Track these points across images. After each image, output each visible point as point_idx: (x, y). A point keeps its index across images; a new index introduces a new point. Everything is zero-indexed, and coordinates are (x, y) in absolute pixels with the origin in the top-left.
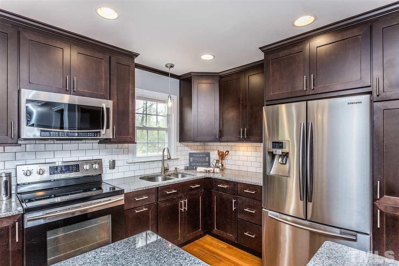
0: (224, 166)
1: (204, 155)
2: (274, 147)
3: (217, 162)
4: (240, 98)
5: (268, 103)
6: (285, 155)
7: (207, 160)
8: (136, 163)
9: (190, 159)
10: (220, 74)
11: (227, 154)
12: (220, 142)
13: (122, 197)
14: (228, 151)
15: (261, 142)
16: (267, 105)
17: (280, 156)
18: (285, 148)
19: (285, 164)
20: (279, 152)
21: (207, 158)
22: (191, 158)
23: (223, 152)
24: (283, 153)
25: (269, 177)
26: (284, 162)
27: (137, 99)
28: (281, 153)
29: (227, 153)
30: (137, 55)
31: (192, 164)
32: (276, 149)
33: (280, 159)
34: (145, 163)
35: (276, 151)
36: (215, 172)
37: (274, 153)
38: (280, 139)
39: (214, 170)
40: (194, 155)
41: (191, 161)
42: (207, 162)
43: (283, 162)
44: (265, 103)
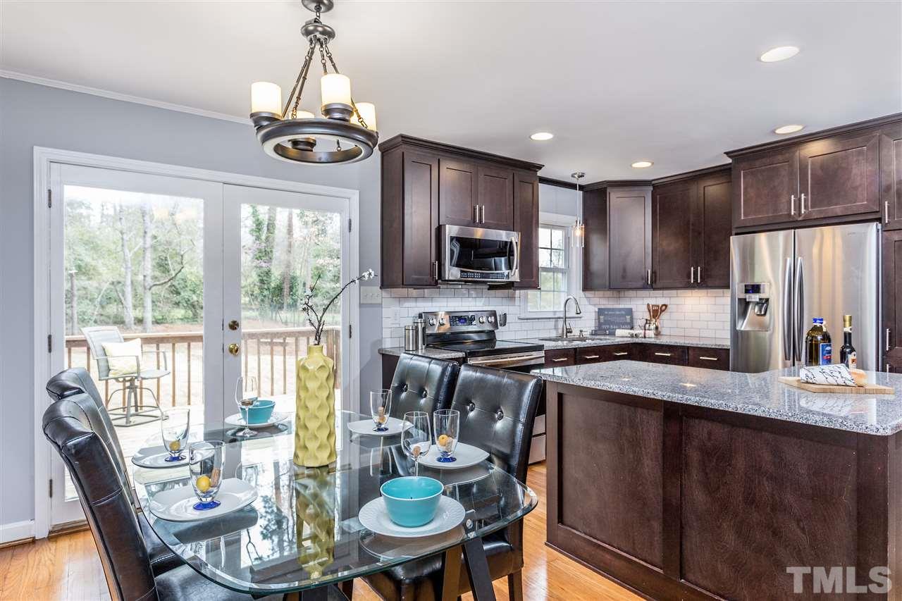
0: (659, 329)
1: (623, 313)
2: (747, 291)
3: (647, 323)
4: (689, 221)
5: (739, 231)
6: (764, 303)
7: (628, 321)
8: (530, 319)
9: (599, 318)
10: (653, 182)
11: (664, 310)
12: (654, 289)
13: (542, 354)
14: (666, 306)
15: (728, 287)
16: (736, 234)
17: (757, 303)
18: (764, 292)
19: (765, 314)
20: (755, 298)
21: (628, 317)
22: (602, 317)
23: (658, 306)
24: (760, 299)
25: (739, 334)
26: (763, 313)
27: (542, 227)
28: (758, 300)
29: (664, 307)
30: (540, 167)
31: (603, 327)
32: (751, 295)
33: (757, 309)
34: (540, 320)
35: (749, 297)
36: (647, 336)
37: (747, 300)
38: (757, 281)
39: (645, 333)
40: (606, 313)
41: (602, 321)
42: (627, 324)
43: (761, 311)
44: (734, 232)
